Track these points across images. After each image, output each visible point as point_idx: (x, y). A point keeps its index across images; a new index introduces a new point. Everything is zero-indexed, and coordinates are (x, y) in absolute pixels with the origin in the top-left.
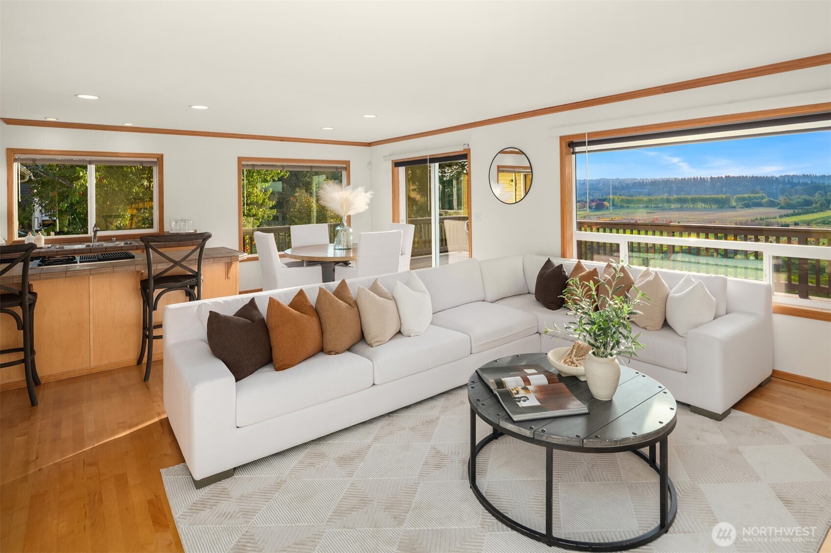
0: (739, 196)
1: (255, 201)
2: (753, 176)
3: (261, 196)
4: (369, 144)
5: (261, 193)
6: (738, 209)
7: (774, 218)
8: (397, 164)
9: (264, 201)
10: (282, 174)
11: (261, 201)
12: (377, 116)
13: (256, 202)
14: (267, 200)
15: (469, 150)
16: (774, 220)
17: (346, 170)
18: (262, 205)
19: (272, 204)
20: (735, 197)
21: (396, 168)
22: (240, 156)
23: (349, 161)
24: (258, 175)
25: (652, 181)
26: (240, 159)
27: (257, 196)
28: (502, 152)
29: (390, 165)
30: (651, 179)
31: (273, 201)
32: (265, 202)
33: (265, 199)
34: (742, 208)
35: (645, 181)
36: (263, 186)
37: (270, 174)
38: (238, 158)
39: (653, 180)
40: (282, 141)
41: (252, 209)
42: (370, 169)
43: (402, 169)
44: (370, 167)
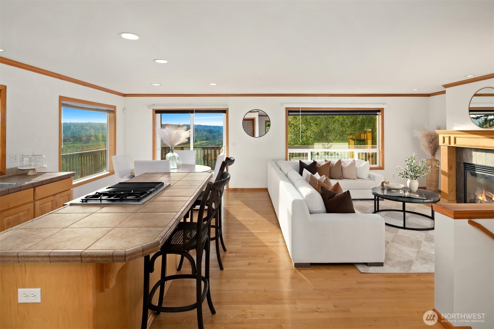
4: (125, 95)
8: (157, 112)
15: (228, 109)
17: (113, 112)
21: (156, 114)
22: (60, 95)
23: (116, 106)
26: (61, 98)
28: (250, 112)
42: (124, 113)
43: (158, 115)
44: (125, 111)
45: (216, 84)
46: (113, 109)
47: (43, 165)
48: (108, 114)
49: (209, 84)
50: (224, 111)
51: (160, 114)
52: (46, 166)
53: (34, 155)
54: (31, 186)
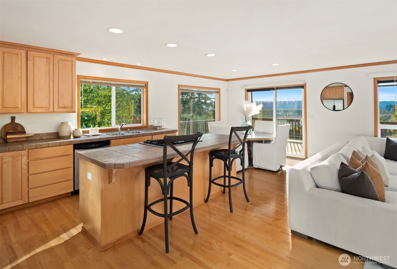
8: (248, 91)
12: (280, 64)
15: (305, 84)
17: (219, 93)
22: (179, 84)
23: (220, 89)
26: (179, 86)
29: (244, 92)
38: (178, 85)
39: (271, 102)
40: (195, 77)
42: (228, 93)
43: (250, 93)
44: (228, 92)
45: (278, 64)
46: (218, 91)
47: (163, 124)
48: (216, 94)
49: (272, 65)
50: (302, 87)
51: (251, 92)
52: (165, 125)
53: (160, 118)
54: (149, 134)
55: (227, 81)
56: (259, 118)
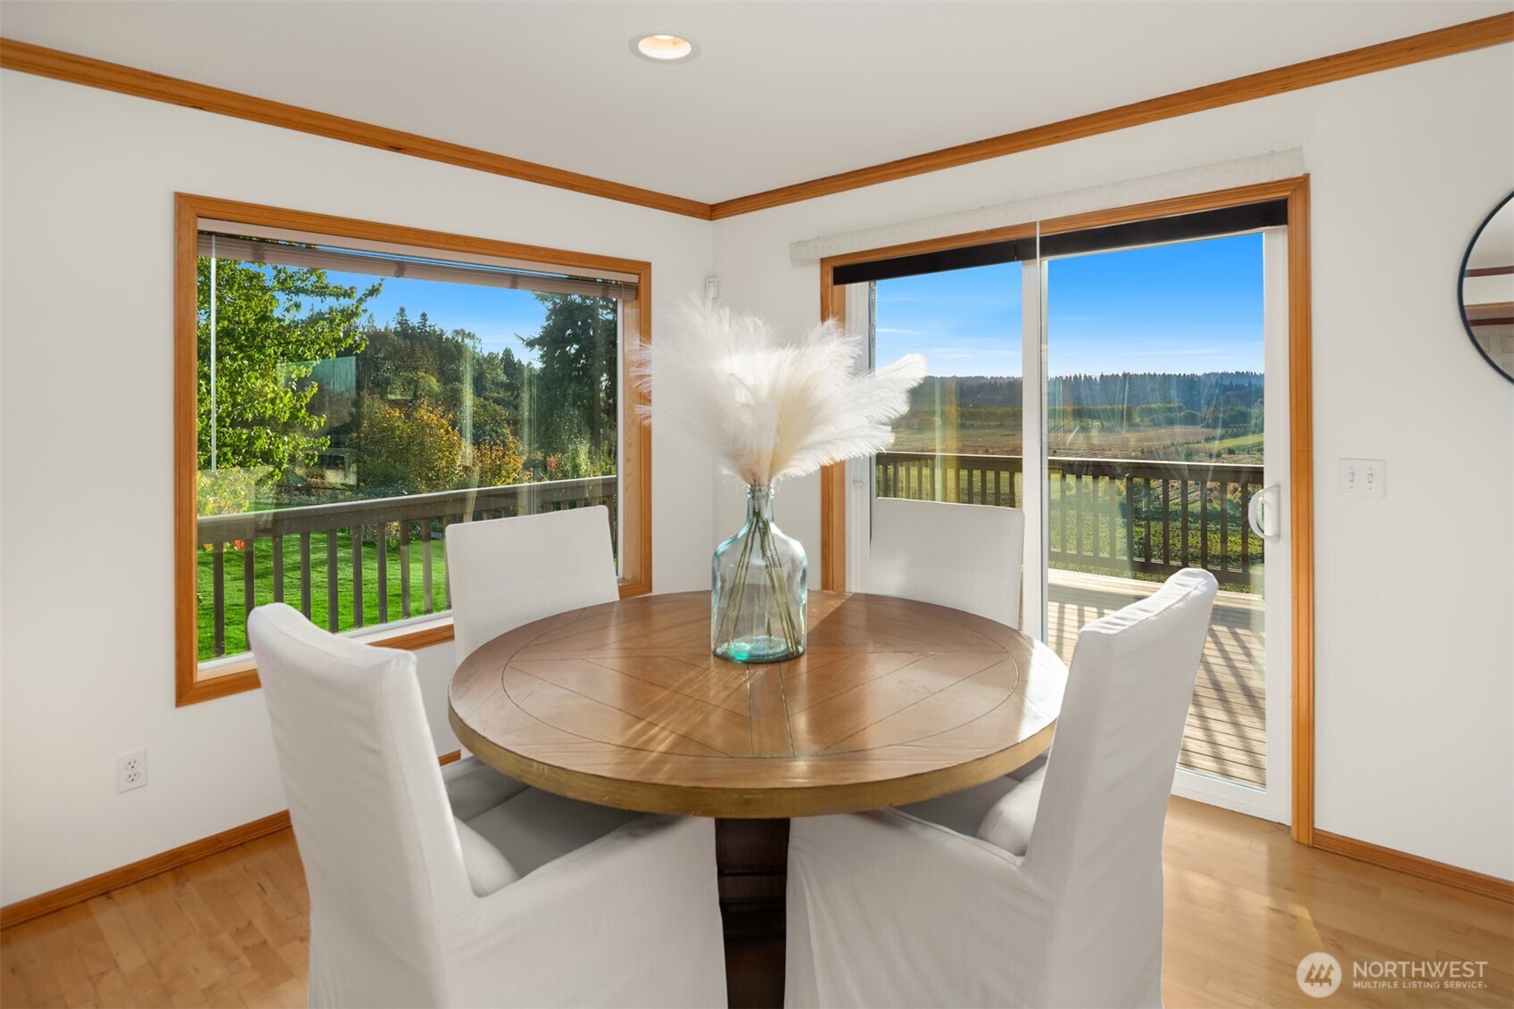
0: (1144, 406)
1: (267, 416)
2: (1164, 374)
3: (286, 400)
4: (712, 212)
5: (286, 393)
6: (1142, 429)
7: (1197, 443)
8: (843, 273)
9: (294, 416)
10: (350, 341)
11: (287, 415)
13: (272, 417)
14: (303, 411)
15: (1302, 184)
16: (1197, 446)
18: (287, 428)
19: (319, 423)
20: (1138, 408)
21: (837, 288)
23: (648, 265)
24: (280, 344)
25: (1010, 382)
27: (273, 401)
30: (1008, 378)
31: (320, 416)
32: (297, 418)
33: (299, 410)
34: (1149, 426)
35: (998, 381)
36: (292, 373)
37: (313, 342)
39: (1012, 381)
41: (259, 437)
43: (858, 292)
46: (633, 279)
50: (1272, 213)
55: (711, 218)
56: (938, 454)
